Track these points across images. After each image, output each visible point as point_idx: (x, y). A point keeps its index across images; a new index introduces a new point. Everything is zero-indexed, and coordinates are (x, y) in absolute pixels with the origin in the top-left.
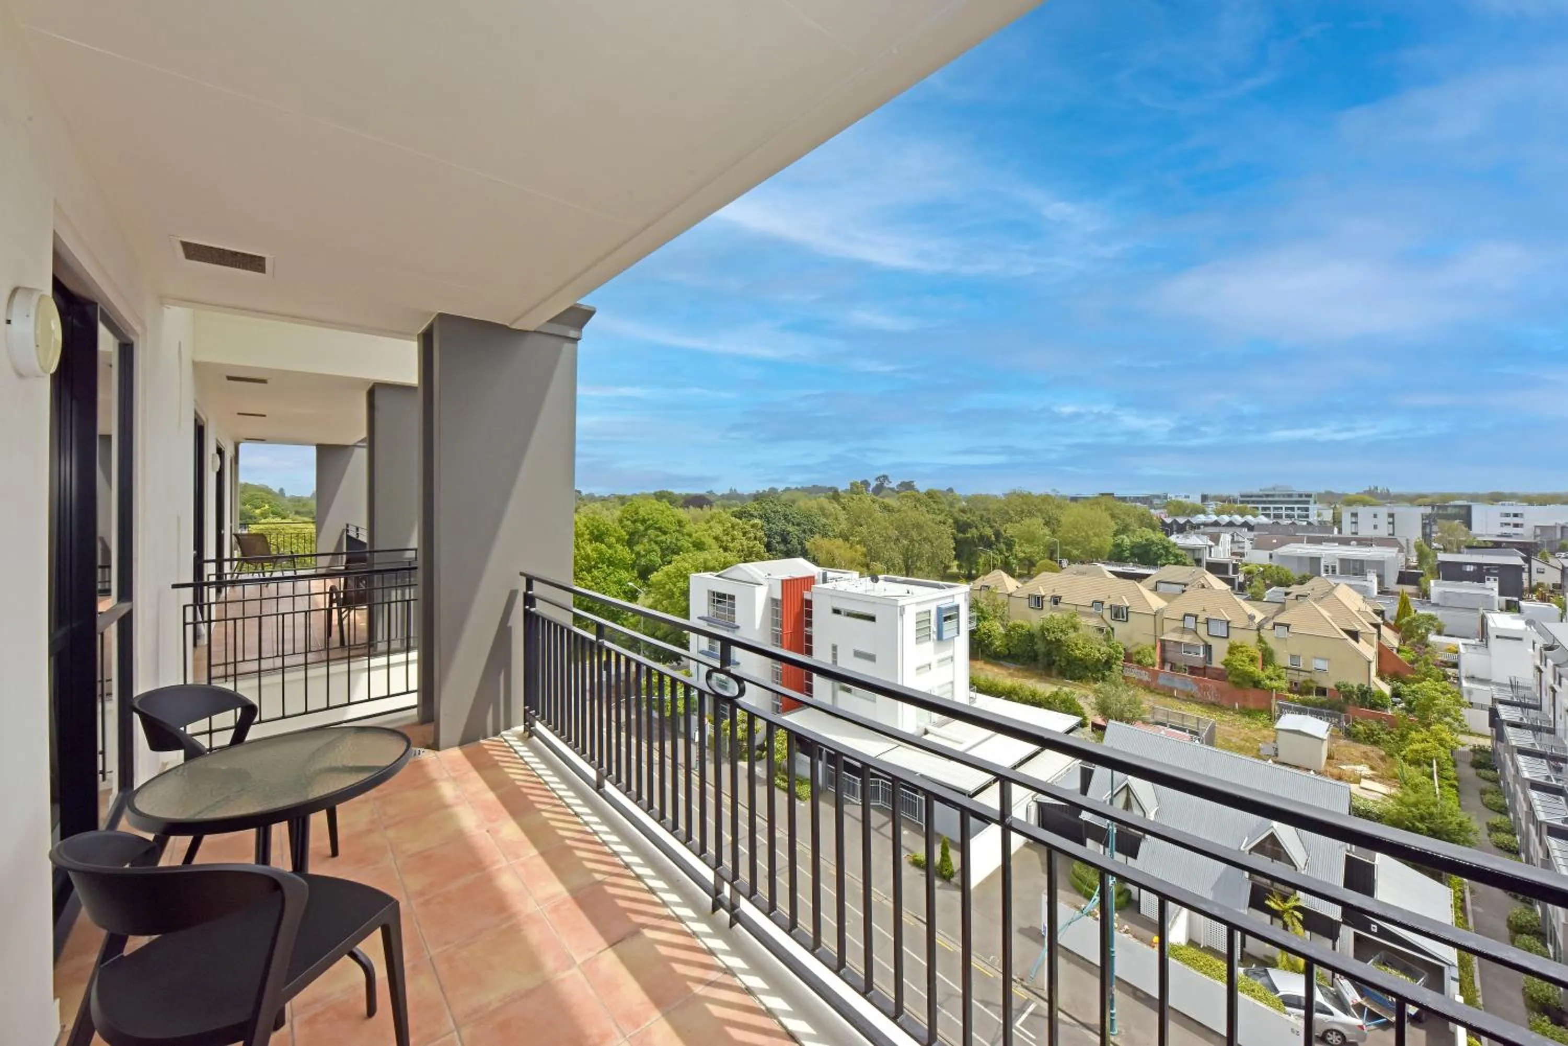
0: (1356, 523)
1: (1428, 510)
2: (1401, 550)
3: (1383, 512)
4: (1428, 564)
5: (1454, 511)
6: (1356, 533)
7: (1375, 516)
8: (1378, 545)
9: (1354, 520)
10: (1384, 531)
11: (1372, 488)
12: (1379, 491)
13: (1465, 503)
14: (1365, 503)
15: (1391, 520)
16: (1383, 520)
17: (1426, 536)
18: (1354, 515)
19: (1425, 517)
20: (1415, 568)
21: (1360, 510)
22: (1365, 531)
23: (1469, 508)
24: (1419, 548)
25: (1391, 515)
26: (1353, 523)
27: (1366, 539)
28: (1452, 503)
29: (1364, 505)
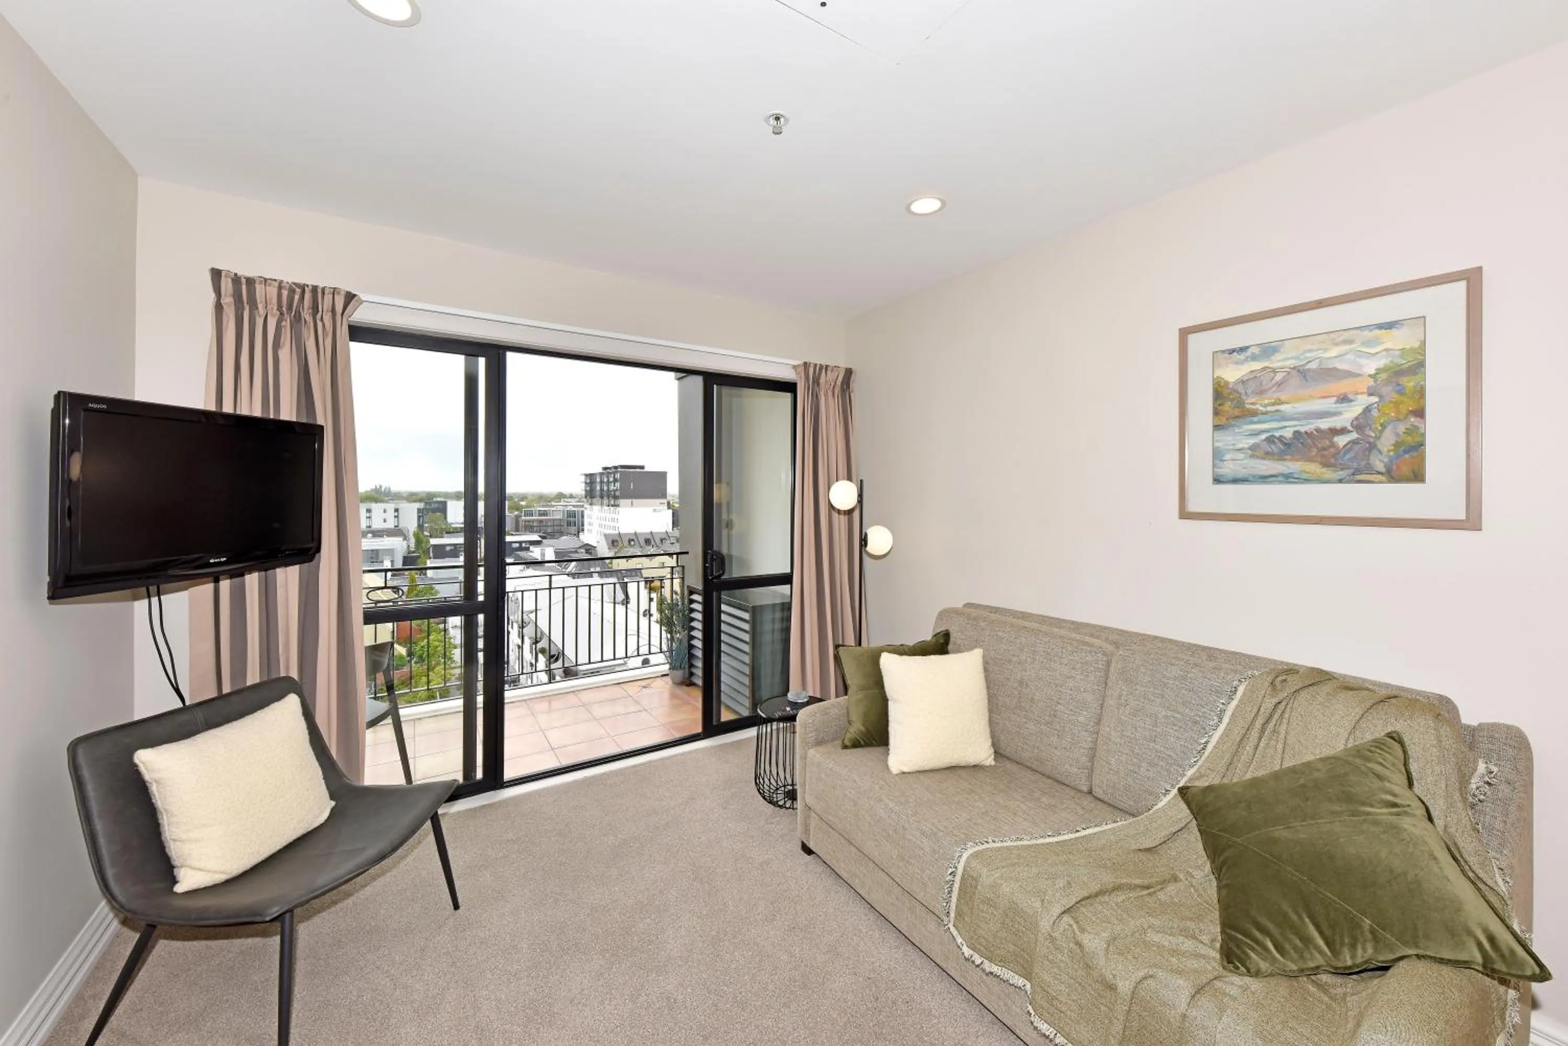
0: (370, 517)
1: (421, 505)
2: (405, 539)
3: (390, 507)
4: (422, 548)
5: (436, 505)
6: (370, 527)
7: (385, 511)
8: (388, 536)
9: (368, 515)
10: (391, 524)
11: (378, 487)
12: (383, 490)
13: (442, 499)
14: (376, 501)
15: (396, 514)
16: (391, 513)
17: (420, 527)
18: (369, 511)
19: (419, 510)
20: (413, 552)
21: (374, 506)
22: (377, 524)
23: (445, 504)
24: (416, 536)
25: (396, 510)
26: (367, 518)
27: (379, 531)
28: (435, 499)
29: (376, 502)
